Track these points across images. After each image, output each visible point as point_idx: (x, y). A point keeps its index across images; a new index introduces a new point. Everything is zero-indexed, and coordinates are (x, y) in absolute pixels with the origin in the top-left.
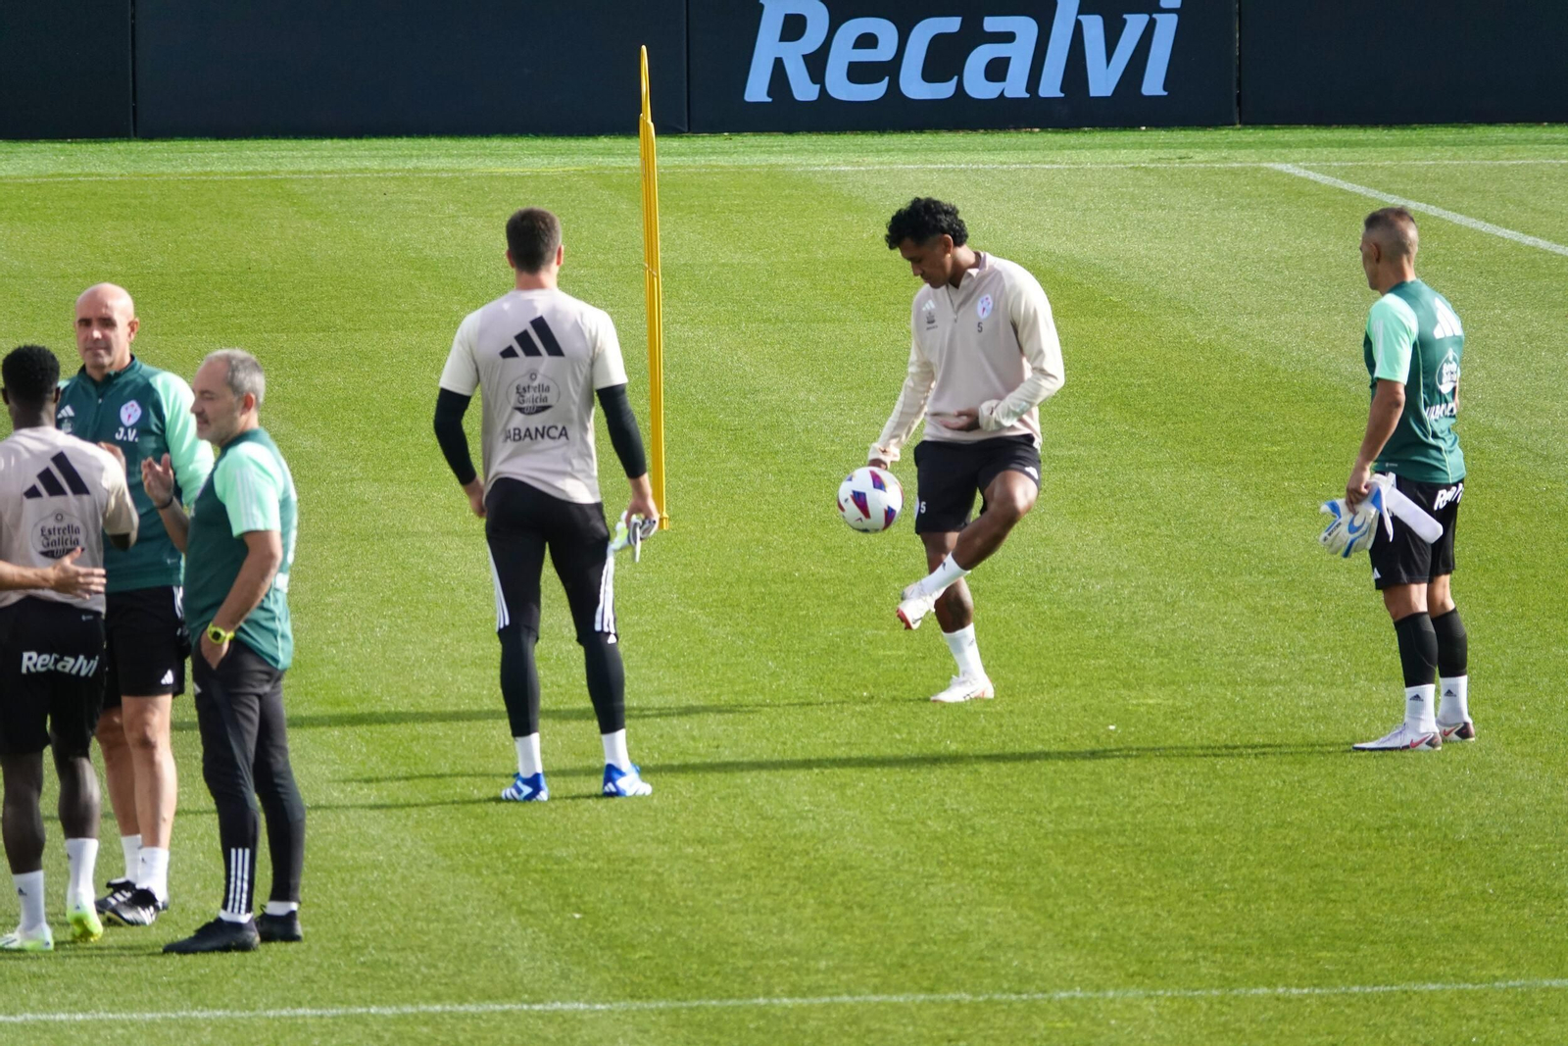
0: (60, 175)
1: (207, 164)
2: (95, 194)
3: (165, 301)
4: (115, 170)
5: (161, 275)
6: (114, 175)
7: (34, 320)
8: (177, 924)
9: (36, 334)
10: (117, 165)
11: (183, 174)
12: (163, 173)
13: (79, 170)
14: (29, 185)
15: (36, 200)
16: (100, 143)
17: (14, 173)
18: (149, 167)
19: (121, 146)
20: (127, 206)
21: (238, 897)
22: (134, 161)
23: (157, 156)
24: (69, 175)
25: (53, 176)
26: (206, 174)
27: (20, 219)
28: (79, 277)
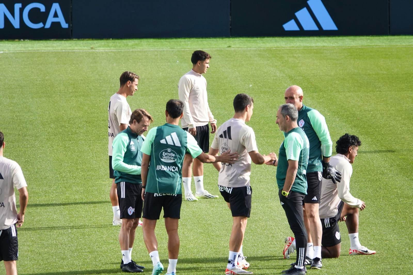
0: (368, 46)
1: (410, 43)
2: (378, 51)
3: (398, 82)
4: (384, 44)
5: (397, 74)
6: (383, 46)
7: (361, 87)
8: (402, 260)
9: (361, 91)
10: (385, 43)
11: (403, 45)
12: (397, 45)
13: (373, 44)
14: (359, 49)
15: (361, 53)
16: (380, 36)
17: (355, 45)
18: (393, 44)
19: (385, 37)
20: (387, 55)
21: (301, 262)
22: (389, 42)
23: (396, 40)
24: (371, 46)
25: (366, 46)
26: (410, 45)
27: (357, 58)
28: (374, 75)
